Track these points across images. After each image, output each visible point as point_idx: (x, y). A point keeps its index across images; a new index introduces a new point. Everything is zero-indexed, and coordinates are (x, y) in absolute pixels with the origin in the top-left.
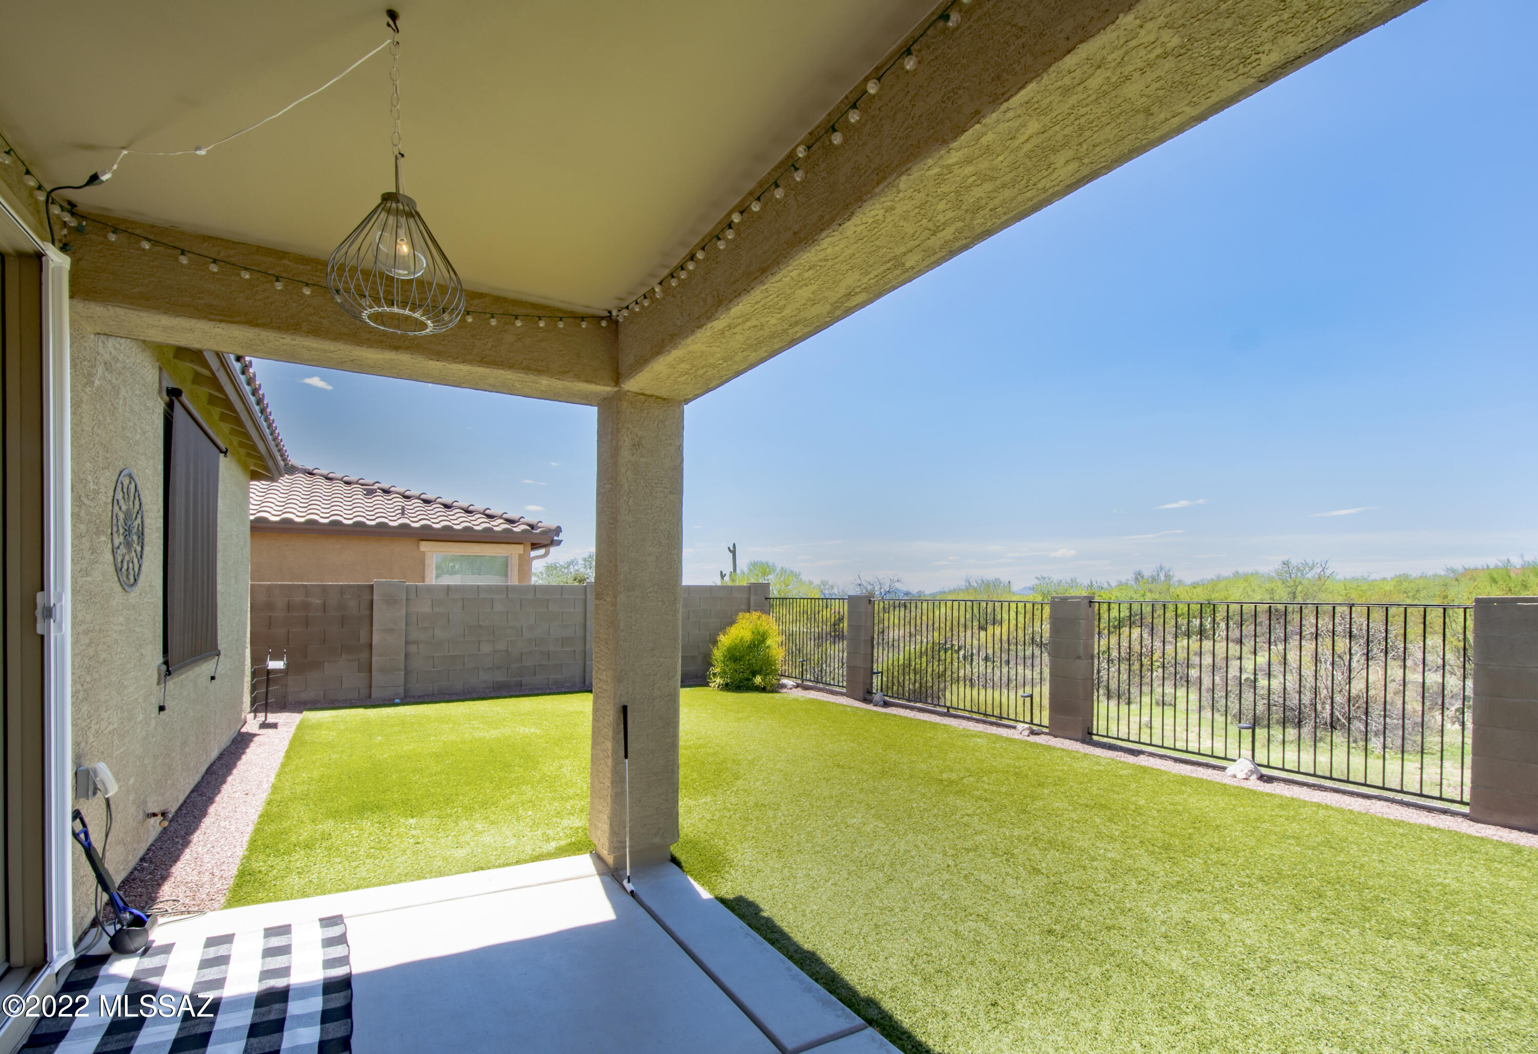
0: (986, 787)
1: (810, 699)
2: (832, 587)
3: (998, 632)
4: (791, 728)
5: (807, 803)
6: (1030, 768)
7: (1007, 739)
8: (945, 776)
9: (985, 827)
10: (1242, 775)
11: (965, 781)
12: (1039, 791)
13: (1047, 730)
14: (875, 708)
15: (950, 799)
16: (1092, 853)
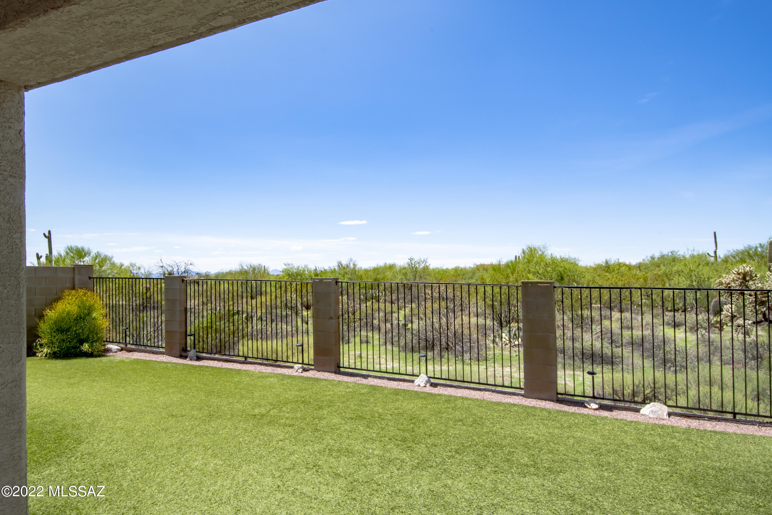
0: (287, 415)
1: (135, 360)
2: (139, 268)
3: (264, 300)
4: (123, 388)
5: (152, 456)
6: (310, 397)
7: (290, 377)
8: (257, 411)
9: (295, 447)
10: (422, 385)
11: (271, 413)
12: (320, 412)
13: (313, 367)
14: (190, 363)
15: (266, 429)
16: (366, 453)
